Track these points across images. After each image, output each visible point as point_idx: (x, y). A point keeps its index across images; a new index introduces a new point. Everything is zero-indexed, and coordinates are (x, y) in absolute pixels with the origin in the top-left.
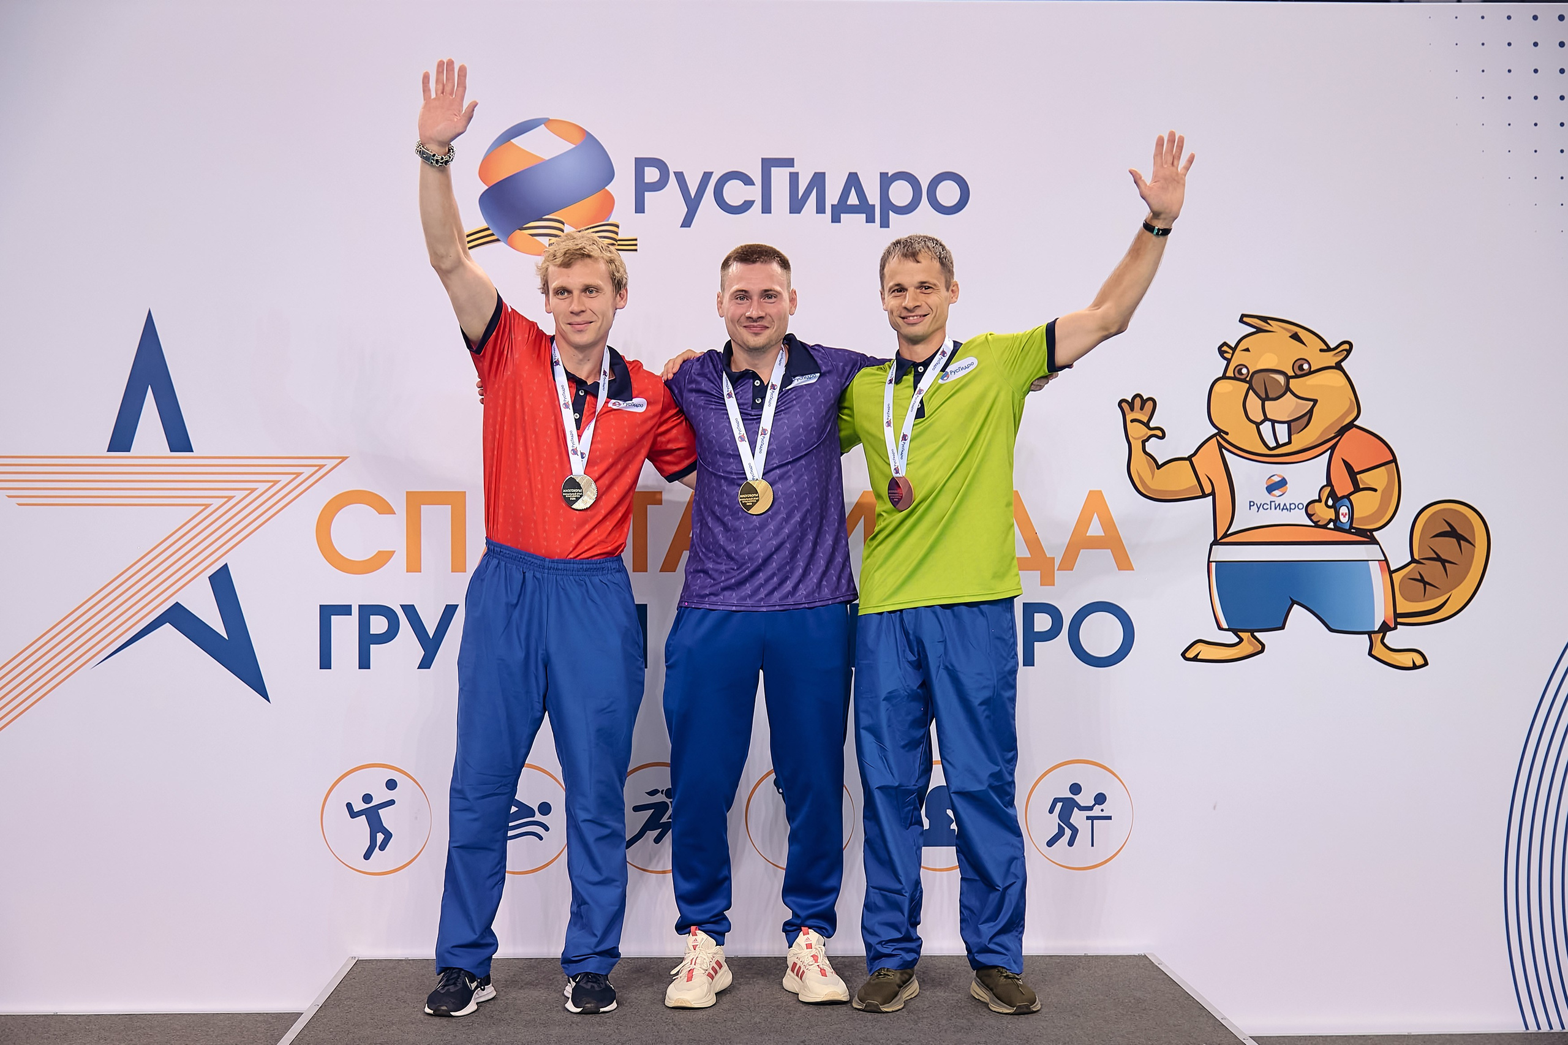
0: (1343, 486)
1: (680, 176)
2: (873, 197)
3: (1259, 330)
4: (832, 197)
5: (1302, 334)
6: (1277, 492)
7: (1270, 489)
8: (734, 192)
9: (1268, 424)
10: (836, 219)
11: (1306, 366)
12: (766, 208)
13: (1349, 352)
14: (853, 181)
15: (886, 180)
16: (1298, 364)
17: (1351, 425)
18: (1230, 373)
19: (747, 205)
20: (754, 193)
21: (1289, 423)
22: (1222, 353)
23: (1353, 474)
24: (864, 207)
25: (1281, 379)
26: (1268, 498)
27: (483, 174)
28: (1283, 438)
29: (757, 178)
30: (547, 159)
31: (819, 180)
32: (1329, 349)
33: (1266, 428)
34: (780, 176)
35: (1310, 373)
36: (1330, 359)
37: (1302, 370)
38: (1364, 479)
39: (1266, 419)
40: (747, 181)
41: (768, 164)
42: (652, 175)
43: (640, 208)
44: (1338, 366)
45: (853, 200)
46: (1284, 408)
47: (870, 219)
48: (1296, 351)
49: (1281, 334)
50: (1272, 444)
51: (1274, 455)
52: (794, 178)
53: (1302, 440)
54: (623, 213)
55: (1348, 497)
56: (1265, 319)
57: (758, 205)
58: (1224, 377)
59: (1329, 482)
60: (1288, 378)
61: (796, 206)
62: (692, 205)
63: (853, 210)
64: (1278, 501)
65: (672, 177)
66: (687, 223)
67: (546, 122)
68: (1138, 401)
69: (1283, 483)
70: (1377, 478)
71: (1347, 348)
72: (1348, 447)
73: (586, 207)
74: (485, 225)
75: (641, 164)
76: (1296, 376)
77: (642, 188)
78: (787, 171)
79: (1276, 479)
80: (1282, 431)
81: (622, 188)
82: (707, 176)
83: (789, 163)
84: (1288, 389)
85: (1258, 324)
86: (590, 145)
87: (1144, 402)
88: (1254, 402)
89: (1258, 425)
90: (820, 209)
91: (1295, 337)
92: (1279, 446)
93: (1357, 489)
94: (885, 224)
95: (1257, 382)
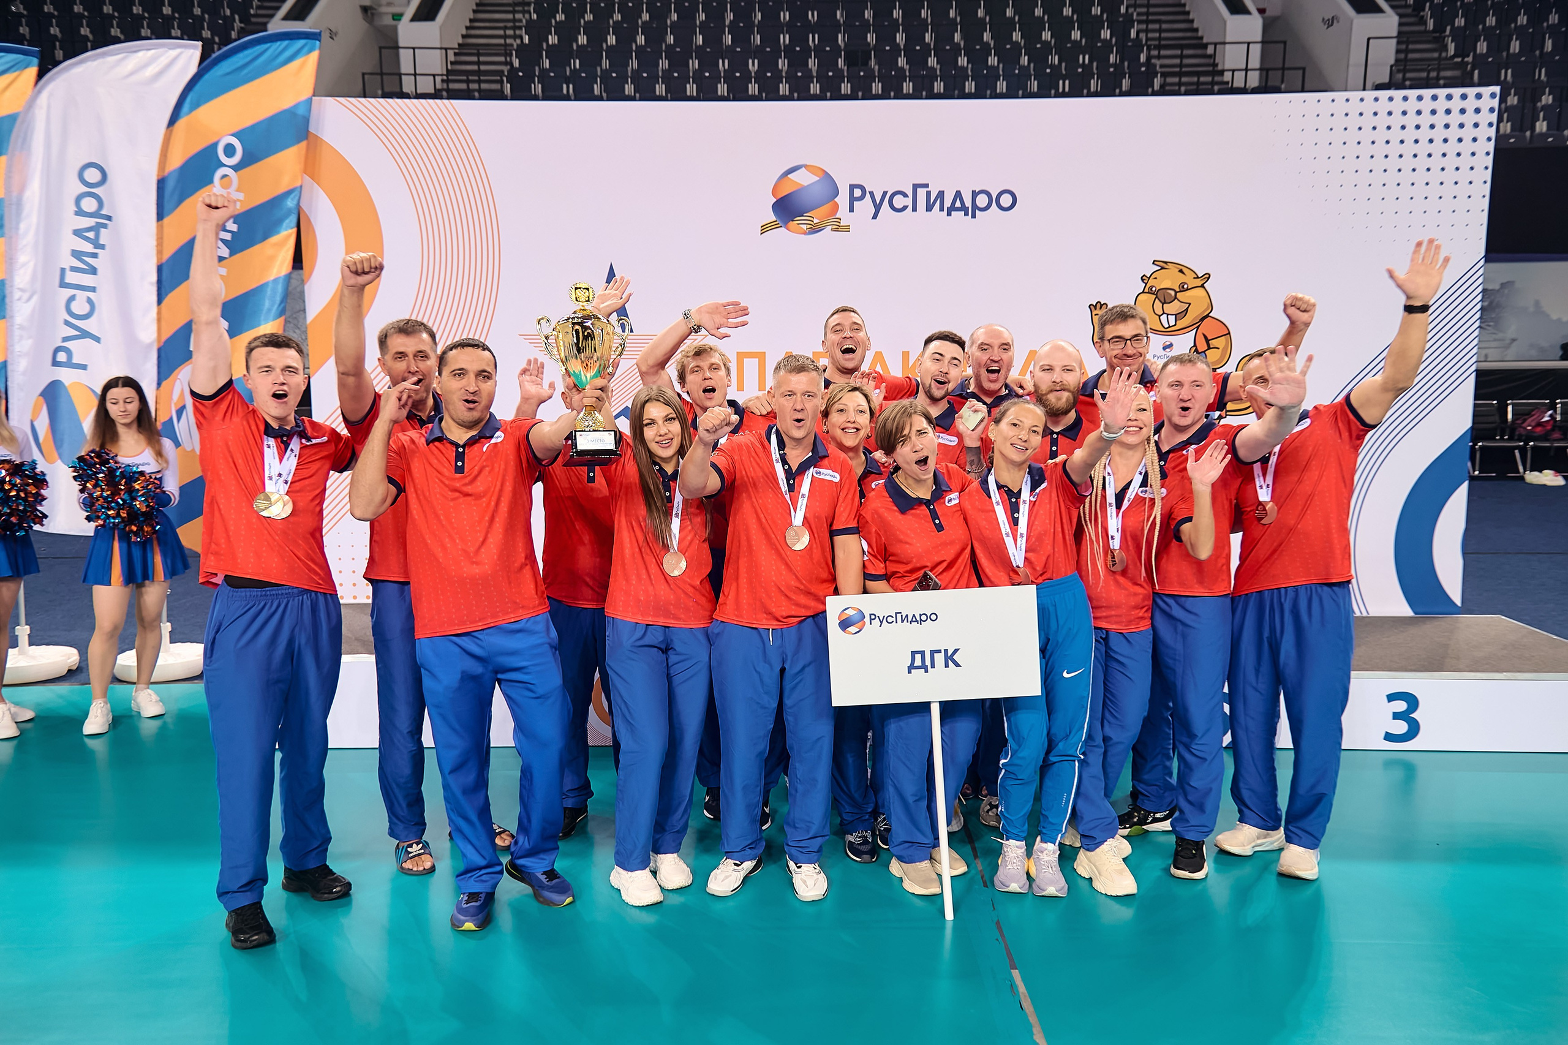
0: (1202, 346)
1: (872, 194)
2: (969, 204)
3: (1162, 268)
4: (947, 203)
5: (1184, 270)
6: (1168, 350)
7: (1164, 348)
8: (899, 202)
9: (1165, 316)
10: (949, 214)
11: (1186, 286)
12: (914, 209)
13: (1209, 278)
14: (958, 194)
15: (975, 195)
16: (1182, 285)
17: (1207, 316)
18: (1146, 290)
19: (905, 208)
20: (909, 201)
21: (1176, 315)
22: (1143, 280)
23: (1207, 341)
24: (963, 209)
25: (1173, 293)
26: (1163, 353)
27: (774, 193)
28: (1172, 323)
29: (910, 194)
30: (806, 184)
31: (941, 194)
32: (1198, 277)
33: (1164, 317)
34: (921, 193)
35: (1188, 289)
36: (1199, 282)
37: (1183, 288)
38: (1213, 343)
39: (1164, 313)
40: (905, 195)
41: (915, 187)
42: (857, 193)
43: (851, 210)
44: (1202, 286)
45: (958, 204)
46: (1174, 307)
47: (966, 214)
48: (1181, 278)
49: (1174, 270)
50: (1167, 326)
51: (1167, 331)
52: (929, 194)
53: (1181, 324)
54: (843, 212)
55: (1204, 352)
56: (1166, 263)
57: (910, 208)
58: (1143, 292)
59: (1195, 345)
60: (1176, 292)
61: (929, 208)
62: (878, 208)
63: (958, 209)
64: (1168, 354)
65: (868, 193)
66: (875, 217)
67: (806, 166)
68: (1099, 305)
69: (1171, 345)
70: (1220, 343)
71: (1208, 277)
72: (1205, 327)
73: (825, 209)
74: (775, 219)
75: (852, 187)
76: (1180, 291)
77: (852, 199)
78: (925, 190)
79: (1168, 343)
80: (1172, 319)
81: (843, 200)
82: (885, 193)
83: (927, 186)
84: (1176, 298)
85: (1162, 265)
86: (827, 177)
87: (1102, 305)
88: (1158, 304)
89: (1160, 316)
90: (941, 209)
91: (1181, 271)
92: (1169, 327)
93: (1209, 348)
94: (974, 216)
95: (1160, 295)
